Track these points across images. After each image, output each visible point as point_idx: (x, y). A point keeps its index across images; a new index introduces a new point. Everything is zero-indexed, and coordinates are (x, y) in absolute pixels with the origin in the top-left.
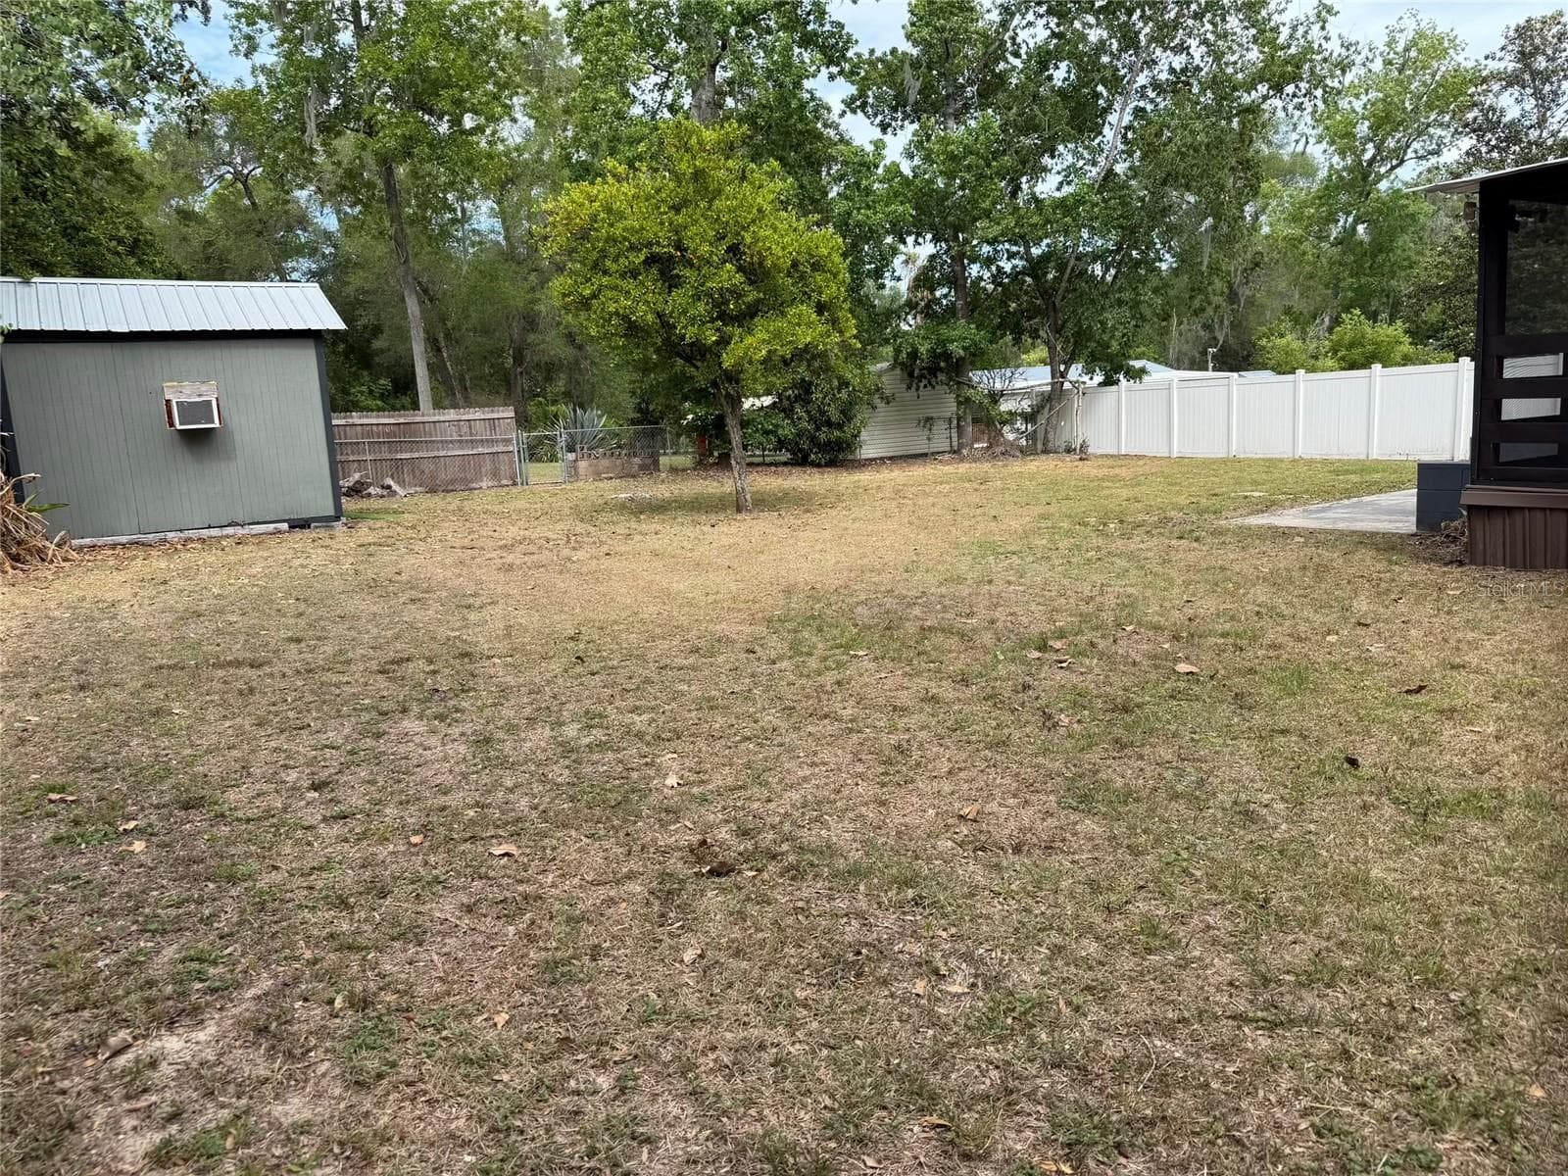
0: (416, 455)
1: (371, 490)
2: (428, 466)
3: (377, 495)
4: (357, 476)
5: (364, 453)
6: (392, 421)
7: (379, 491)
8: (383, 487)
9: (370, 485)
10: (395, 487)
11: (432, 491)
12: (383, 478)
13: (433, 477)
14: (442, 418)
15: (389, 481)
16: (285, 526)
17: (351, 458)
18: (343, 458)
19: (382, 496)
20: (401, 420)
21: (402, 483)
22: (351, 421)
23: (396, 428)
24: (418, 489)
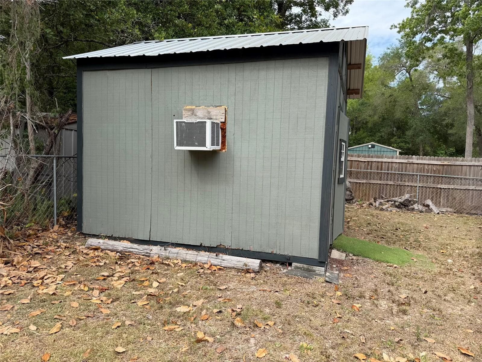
0: (452, 187)
1: (416, 206)
2: (458, 196)
3: (418, 210)
4: (407, 196)
5: (416, 182)
6: (439, 163)
7: (421, 207)
8: (424, 205)
9: (415, 202)
10: (432, 206)
11: (459, 212)
12: (425, 199)
13: (461, 203)
14: (477, 164)
15: (429, 202)
16: (255, 263)
17: (407, 184)
18: (401, 183)
19: (421, 212)
20: (446, 163)
21: (438, 204)
22: (411, 161)
23: (441, 167)
24: (449, 209)
